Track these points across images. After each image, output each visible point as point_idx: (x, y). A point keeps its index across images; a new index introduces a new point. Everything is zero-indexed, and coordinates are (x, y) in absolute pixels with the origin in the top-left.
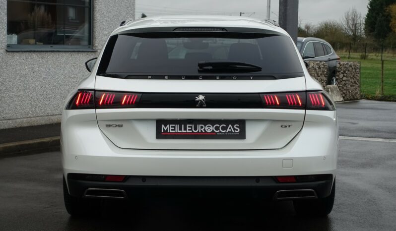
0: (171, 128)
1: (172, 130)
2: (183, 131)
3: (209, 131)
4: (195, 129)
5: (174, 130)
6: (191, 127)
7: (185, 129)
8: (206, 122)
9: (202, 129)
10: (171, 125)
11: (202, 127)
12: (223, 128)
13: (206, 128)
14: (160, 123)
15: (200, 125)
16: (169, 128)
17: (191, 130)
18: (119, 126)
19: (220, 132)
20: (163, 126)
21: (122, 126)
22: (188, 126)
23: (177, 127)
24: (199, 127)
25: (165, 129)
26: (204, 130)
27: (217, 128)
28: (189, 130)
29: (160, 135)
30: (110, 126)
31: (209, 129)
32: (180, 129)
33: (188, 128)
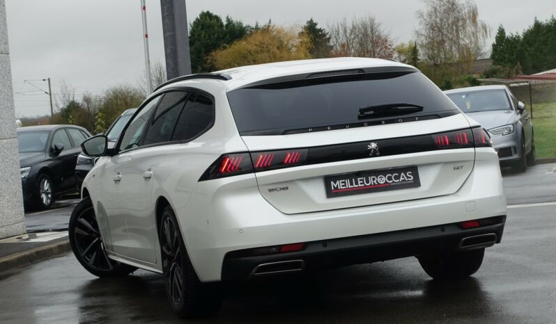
0: (341, 184)
1: (343, 186)
2: (355, 186)
3: (382, 183)
4: (368, 182)
5: (345, 185)
6: (363, 180)
7: (357, 183)
8: (376, 172)
9: (375, 181)
10: (341, 181)
11: (374, 179)
12: (396, 178)
13: (379, 180)
14: (328, 179)
15: (372, 177)
16: (339, 184)
17: (363, 183)
18: (283, 189)
19: (394, 182)
20: (332, 183)
21: (287, 188)
22: (359, 179)
23: (348, 182)
24: (371, 179)
25: (336, 186)
26: (377, 182)
27: (390, 178)
28: (361, 184)
29: (331, 193)
30: (273, 190)
31: (382, 180)
32: (352, 184)
33: (359, 182)
